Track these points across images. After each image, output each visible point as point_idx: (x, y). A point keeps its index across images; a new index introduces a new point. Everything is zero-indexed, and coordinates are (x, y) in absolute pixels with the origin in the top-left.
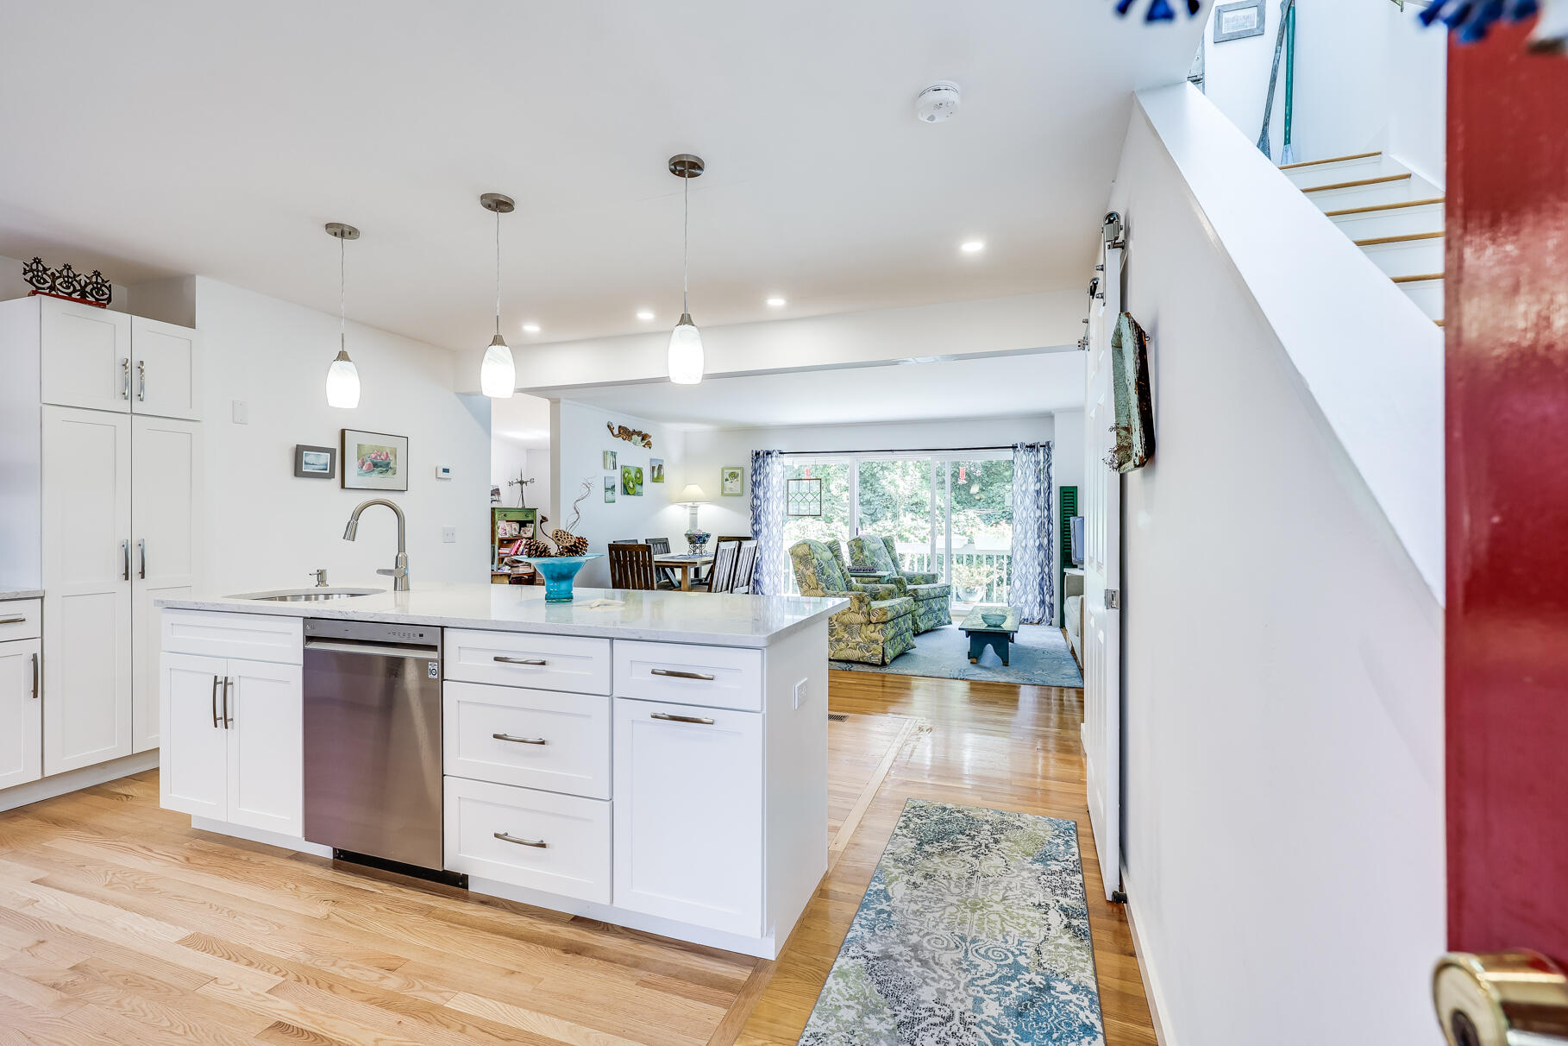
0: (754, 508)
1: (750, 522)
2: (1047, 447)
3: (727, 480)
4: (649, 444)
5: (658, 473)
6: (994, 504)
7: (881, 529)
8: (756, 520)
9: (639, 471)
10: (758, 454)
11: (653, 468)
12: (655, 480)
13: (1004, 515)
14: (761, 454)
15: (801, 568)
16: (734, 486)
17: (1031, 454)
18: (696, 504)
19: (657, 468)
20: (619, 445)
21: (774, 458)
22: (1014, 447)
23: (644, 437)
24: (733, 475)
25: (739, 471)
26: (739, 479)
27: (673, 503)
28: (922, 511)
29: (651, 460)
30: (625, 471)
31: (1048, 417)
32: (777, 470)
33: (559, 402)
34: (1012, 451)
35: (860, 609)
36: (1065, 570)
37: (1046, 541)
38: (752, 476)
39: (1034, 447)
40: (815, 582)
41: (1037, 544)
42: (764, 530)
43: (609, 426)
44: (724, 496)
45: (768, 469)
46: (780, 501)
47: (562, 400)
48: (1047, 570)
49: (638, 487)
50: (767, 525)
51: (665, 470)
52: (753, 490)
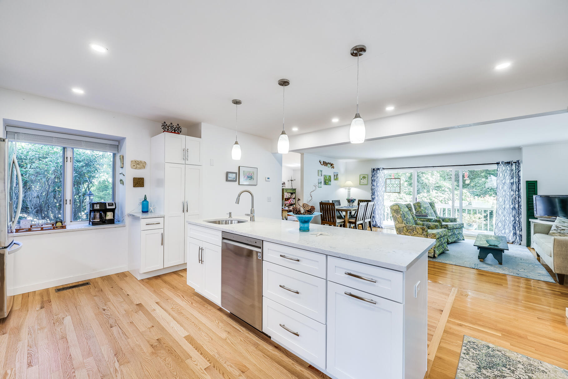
0: (372, 189)
1: (370, 195)
2: (518, 163)
3: (361, 179)
4: (333, 167)
5: (336, 177)
6: (476, 187)
7: (422, 196)
8: (373, 194)
9: (330, 177)
10: (374, 169)
11: (335, 175)
12: (335, 180)
13: (481, 191)
14: (375, 169)
15: (395, 214)
16: (365, 181)
17: (507, 166)
18: (350, 188)
19: (336, 176)
20: (323, 168)
21: (380, 171)
22: (498, 163)
23: (332, 165)
24: (364, 177)
25: (366, 176)
26: (366, 179)
27: (342, 188)
28: (441, 190)
29: (334, 172)
30: (325, 176)
31: (519, 149)
32: (382, 175)
33: (304, 154)
34: (496, 165)
35: (422, 233)
36: (530, 220)
37: (517, 206)
38: (372, 178)
39: (510, 163)
40: (401, 220)
41: (512, 206)
42: (376, 198)
43: (320, 162)
44: (361, 185)
45: (378, 175)
46: (383, 187)
47: (305, 153)
48: (517, 219)
49: (329, 182)
50: (378, 196)
51: (339, 176)
52: (372, 183)
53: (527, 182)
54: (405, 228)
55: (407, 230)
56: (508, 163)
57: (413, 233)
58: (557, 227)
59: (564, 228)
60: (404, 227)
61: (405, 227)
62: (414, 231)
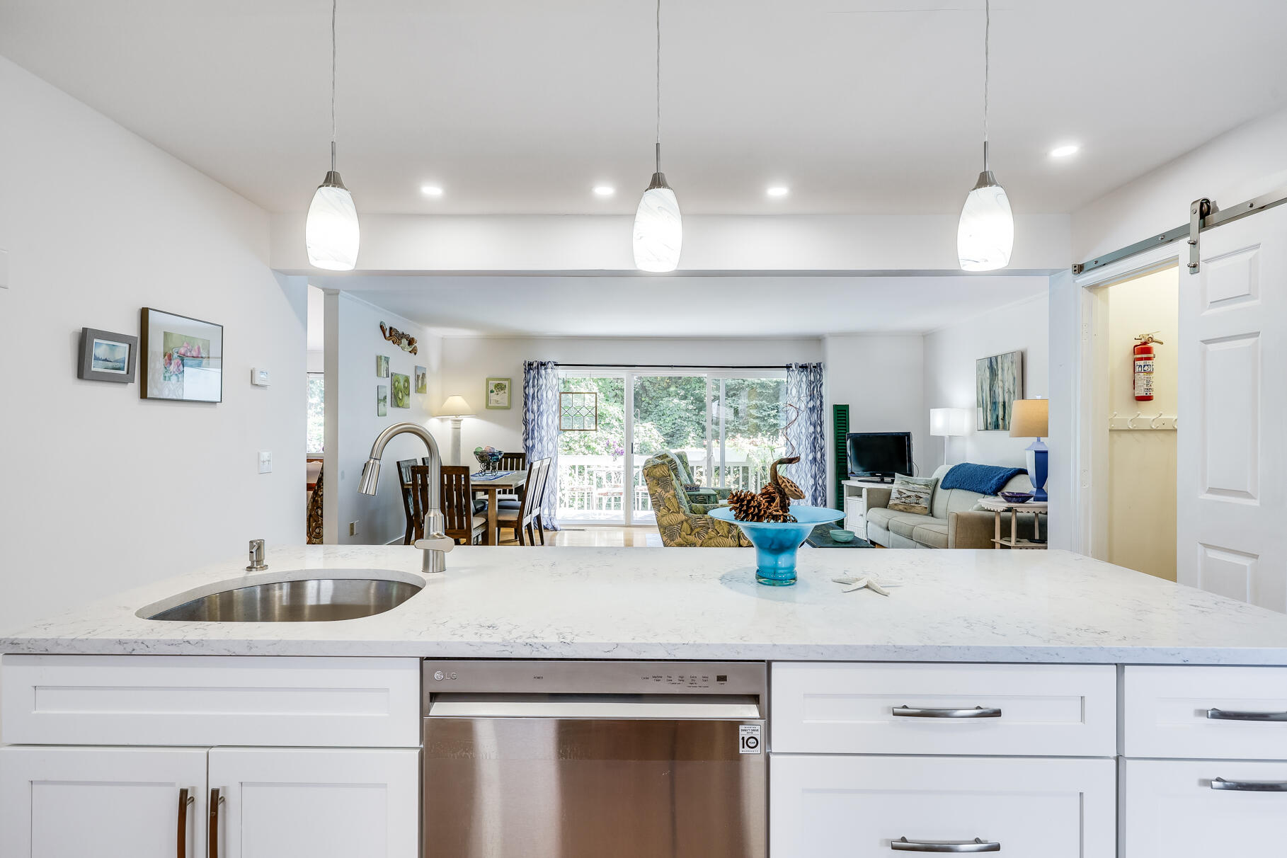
0: (526, 422)
1: (522, 437)
2: (818, 368)
3: (492, 392)
4: (414, 351)
5: (421, 378)
8: (528, 435)
9: (407, 380)
10: (530, 364)
11: (418, 376)
12: (417, 391)
14: (535, 365)
15: (659, 490)
16: (501, 398)
17: (802, 374)
18: (459, 418)
19: (421, 376)
20: (388, 348)
21: (549, 370)
22: (788, 367)
23: (411, 342)
24: (500, 387)
25: (506, 383)
26: (506, 390)
27: (434, 417)
29: (416, 367)
30: (394, 378)
31: (817, 340)
32: (552, 380)
33: (338, 294)
34: (785, 371)
35: (729, 532)
36: (843, 482)
37: (819, 455)
38: (525, 388)
39: (806, 367)
40: (676, 505)
41: (811, 457)
42: (538, 447)
43: (381, 327)
44: (489, 410)
45: (541, 382)
46: (555, 415)
47: (342, 293)
48: (820, 482)
49: (406, 398)
50: (541, 441)
51: (428, 380)
52: (526, 404)
53: (835, 406)
54: (685, 523)
55: (692, 530)
56: (804, 367)
57: (706, 536)
58: (900, 493)
59: (909, 494)
60: (683, 522)
61: (686, 521)
62: (710, 530)
